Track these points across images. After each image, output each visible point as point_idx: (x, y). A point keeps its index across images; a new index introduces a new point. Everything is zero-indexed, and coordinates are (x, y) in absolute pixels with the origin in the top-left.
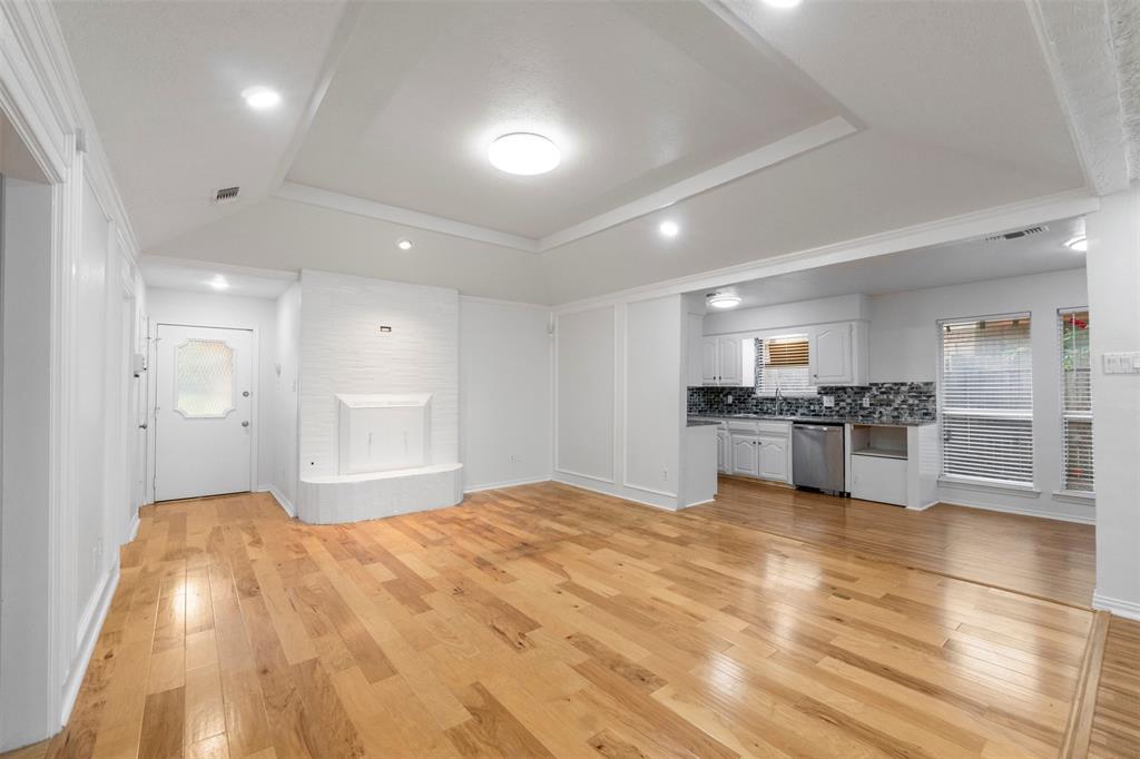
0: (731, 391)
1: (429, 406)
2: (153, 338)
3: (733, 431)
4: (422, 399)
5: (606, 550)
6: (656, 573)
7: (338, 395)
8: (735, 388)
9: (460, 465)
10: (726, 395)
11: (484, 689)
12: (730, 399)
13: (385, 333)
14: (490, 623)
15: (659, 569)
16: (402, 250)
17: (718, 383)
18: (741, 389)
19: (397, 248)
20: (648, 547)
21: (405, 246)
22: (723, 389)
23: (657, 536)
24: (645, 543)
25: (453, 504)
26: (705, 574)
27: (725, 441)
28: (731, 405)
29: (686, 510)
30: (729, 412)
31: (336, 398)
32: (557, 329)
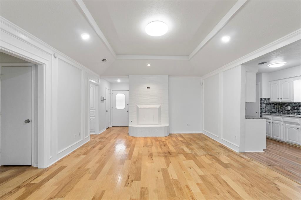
0: (289, 104)
1: (160, 108)
2: (111, 93)
3: (286, 122)
4: (158, 106)
5: (192, 161)
6: (200, 176)
7: (137, 105)
8: (291, 103)
9: (169, 125)
10: (287, 106)
11: (104, 193)
12: (289, 108)
13: (148, 89)
14: (129, 174)
15: (203, 174)
16: (148, 66)
17: (280, 101)
18: (295, 103)
19: (147, 66)
20: (209, 164)
21: (149, 65)
22: (285, 103)
23: (218, 161)
24: (210, 162)
25: (164, 136)
26: (220, 183)
27: (282, 127)
28: (289, 111)
29: (244, 153)
30: (288, 114)
31: (136, 106)
32: (203, 83)
